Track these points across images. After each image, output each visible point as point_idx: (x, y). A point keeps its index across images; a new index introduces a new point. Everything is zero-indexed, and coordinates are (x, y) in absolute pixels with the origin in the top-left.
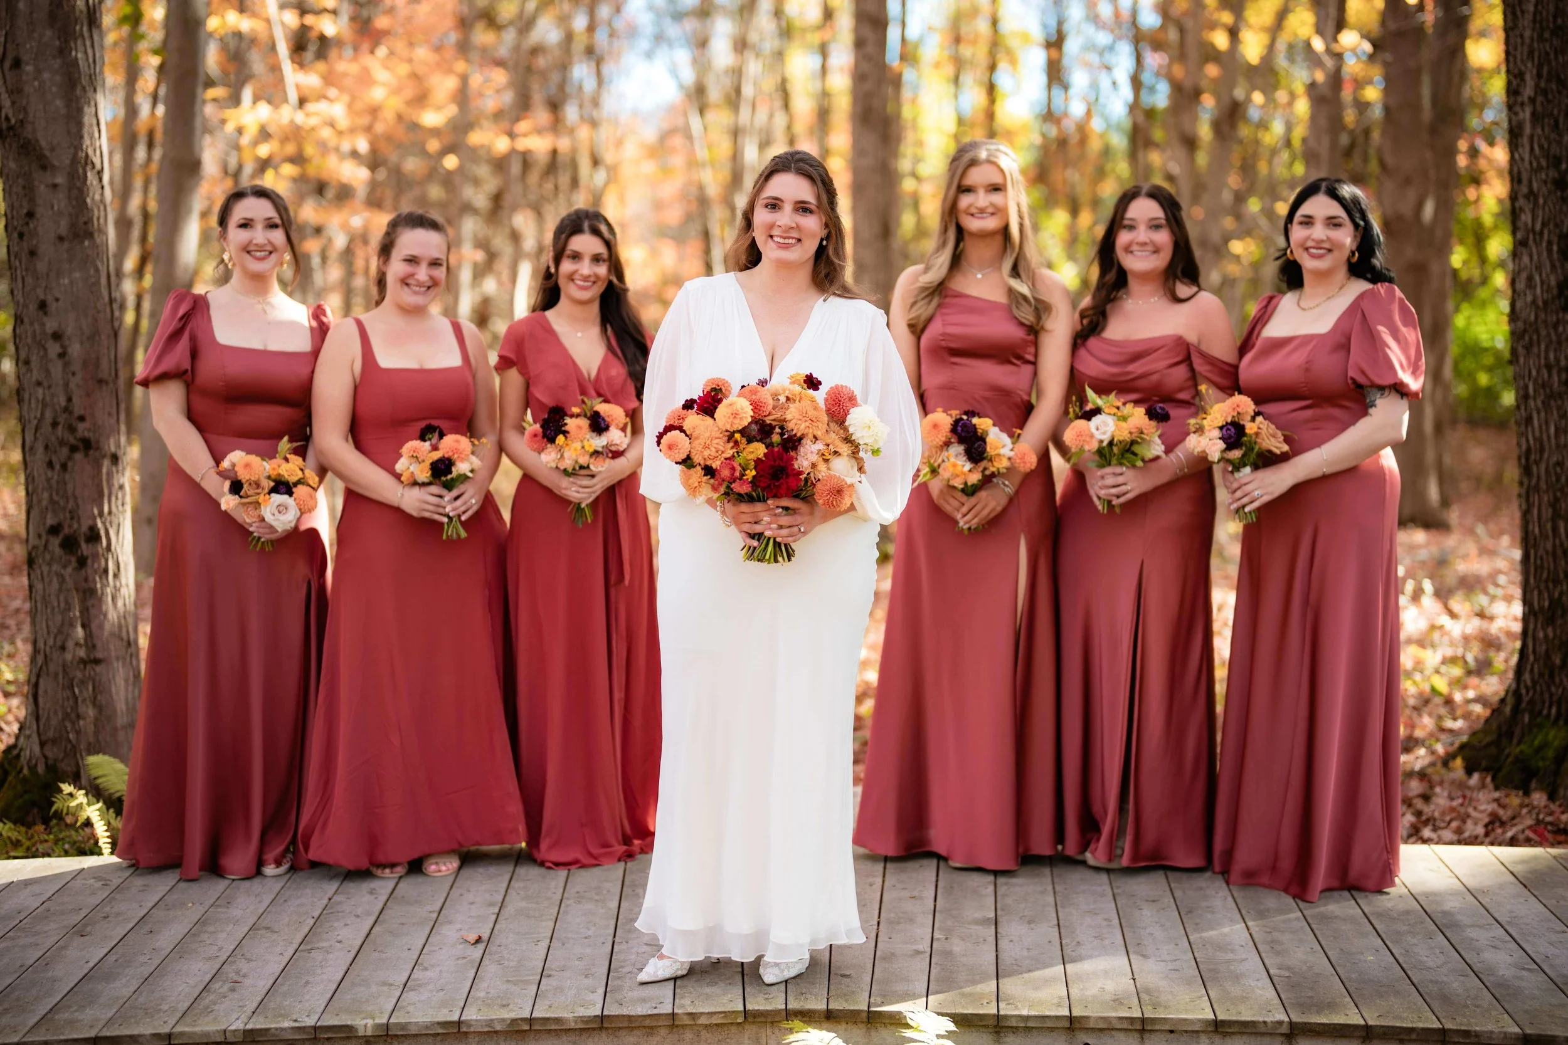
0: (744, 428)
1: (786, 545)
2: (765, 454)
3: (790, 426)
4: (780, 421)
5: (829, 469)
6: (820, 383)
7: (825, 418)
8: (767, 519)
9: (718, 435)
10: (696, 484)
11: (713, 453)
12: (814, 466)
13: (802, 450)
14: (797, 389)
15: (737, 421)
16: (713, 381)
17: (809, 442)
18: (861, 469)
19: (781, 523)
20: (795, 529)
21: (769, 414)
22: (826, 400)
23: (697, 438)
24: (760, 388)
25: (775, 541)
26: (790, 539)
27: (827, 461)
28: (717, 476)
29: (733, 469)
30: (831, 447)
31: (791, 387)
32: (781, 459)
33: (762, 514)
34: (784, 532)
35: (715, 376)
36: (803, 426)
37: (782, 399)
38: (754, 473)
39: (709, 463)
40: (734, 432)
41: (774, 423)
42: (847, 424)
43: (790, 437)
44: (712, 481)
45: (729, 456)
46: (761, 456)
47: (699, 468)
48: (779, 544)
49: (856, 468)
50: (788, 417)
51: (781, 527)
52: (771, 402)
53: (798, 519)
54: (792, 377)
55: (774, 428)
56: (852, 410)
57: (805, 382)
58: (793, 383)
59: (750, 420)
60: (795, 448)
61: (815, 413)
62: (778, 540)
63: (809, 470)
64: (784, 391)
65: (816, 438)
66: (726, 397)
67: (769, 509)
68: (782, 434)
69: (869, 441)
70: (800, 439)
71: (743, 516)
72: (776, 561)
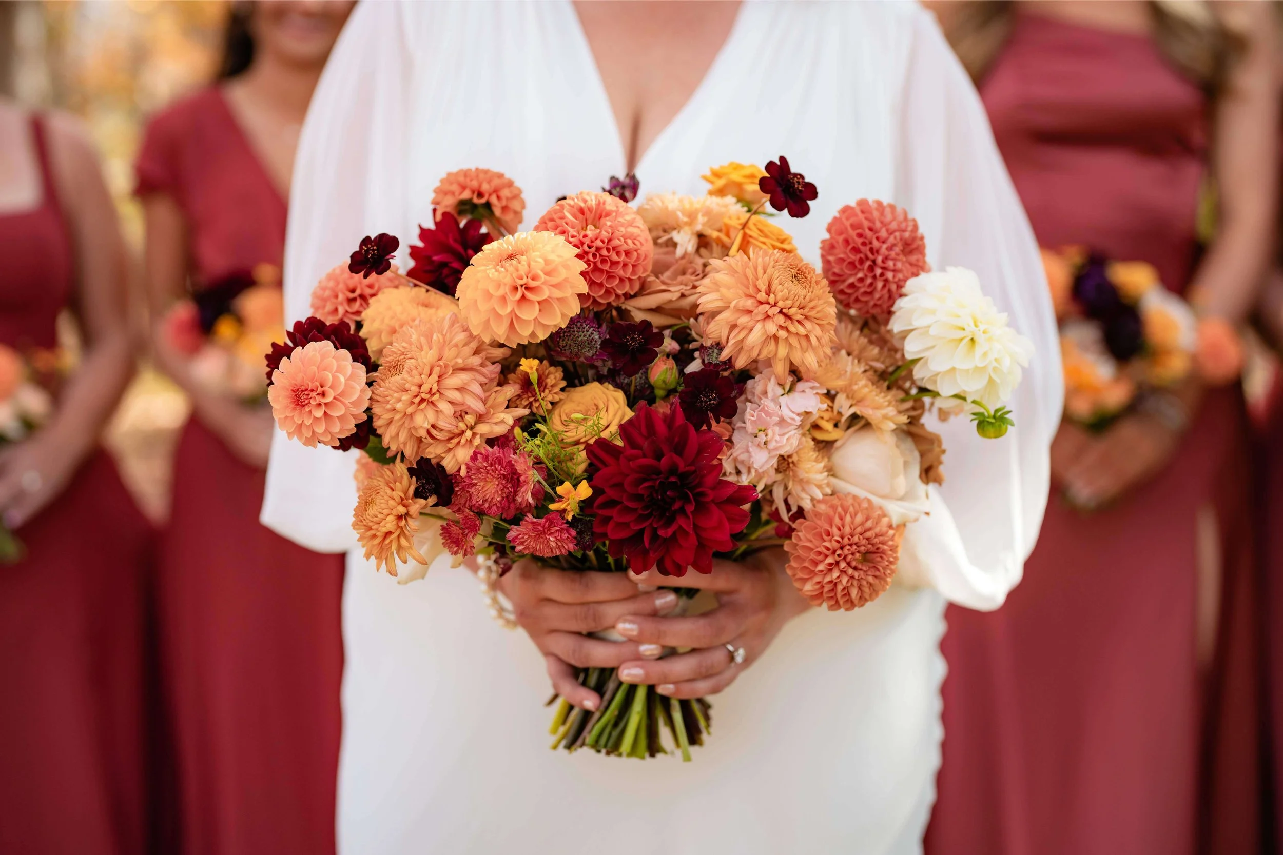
0: (556, 336)
1: (685, 705)
2: (624, 429)
3: (715, 330)
4: (676, 313)
5: (831, 471)
6: (811, 191)
7: (829, 308)
8: (626, 628)
9: (466, 357)
10: (390, 524)
11: (447, 423)
12: (785, 464)
13: (750, 414)
14: (732, 209)
15: (529, 314)
16: (461, 179)
17: (773, 388)
18: (929, 473)
19: (672, 642)
20: (718, 656)
21: (644, 289)
22: (828, 248)
23: (396, 368)
24: (612, 202)
25: (651, 689)
26: (701, 687)
27: (825, 446)
28: (460, 499)
29: (513, 479)
30: (841, 400)
31: (715, 202)
32: (679, 449)
33: (612, 611)
34: (681, 667)
35: (471, 164)
36: (755, 337)
37: (685, 242)
38: (585, 490)
39: (432, 452)
40: (524, 351)
41: (657, 321)
42: (896, 325)
43: (711, 372)
44: (444, 511)
45: (500, 430)
46: (611, 433)
47: (400, 468)
48: (665, 701)
49: (916, 470)
50: (707, 300)
51: (670, 653)
52: (647, 248)
53: (729, 624)
54: (717, 175)
55: (659, 339)
56: (911, 284)
57: (764, 184)
58: (721, 192)
59: (575, 309)
60: (728, 410)
61: (798, 290)
62: (662, 690)
63: (772, 477)
64: (692, 217)
65: (796, 374)
66: (502, 228)
67: (635, 595)
68: (682, 358)
69: (972, 387)
70: (745, 375)
71: (550, 611)
72: (653, 748)
